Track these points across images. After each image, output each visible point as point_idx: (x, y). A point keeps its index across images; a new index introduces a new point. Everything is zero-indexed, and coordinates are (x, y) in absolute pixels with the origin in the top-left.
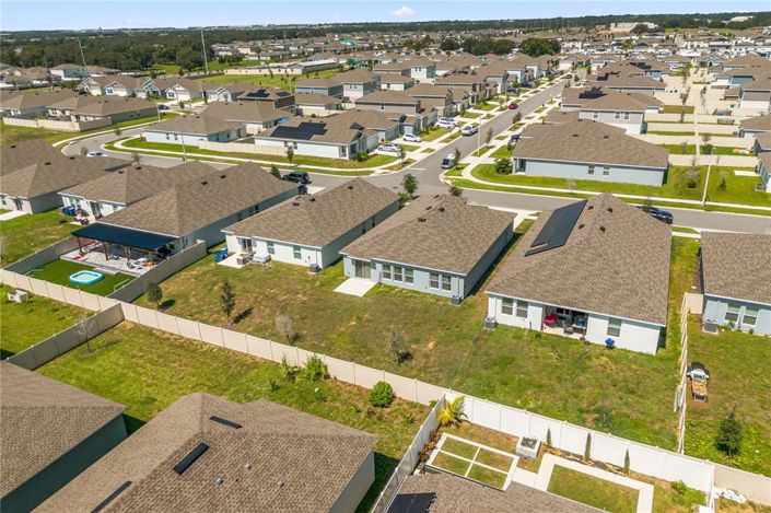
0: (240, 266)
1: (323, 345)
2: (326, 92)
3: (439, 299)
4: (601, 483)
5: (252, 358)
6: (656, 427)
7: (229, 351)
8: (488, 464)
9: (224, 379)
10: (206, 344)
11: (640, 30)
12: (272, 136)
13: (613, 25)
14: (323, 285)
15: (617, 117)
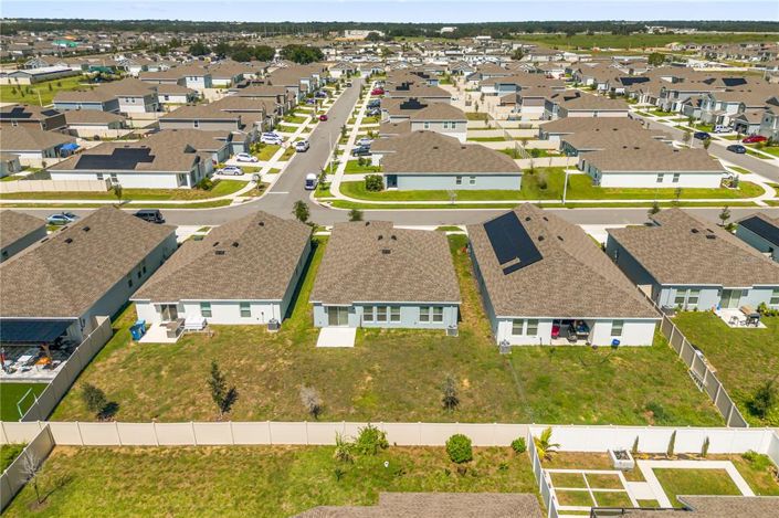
0: (174, 340)
1: (353, 411)
2: (100, 108)
3: (433, 332)
4: (695, 473)
5: (280, 448)
6: (699, 409)
7: (243, 447)
8: (603, 487)
9: (266, 483)
10: (205, 447)
11: (373, 38)
12: (76, 168)
13: (346, 32)
14: (296, 343)
15: (446, 127)
